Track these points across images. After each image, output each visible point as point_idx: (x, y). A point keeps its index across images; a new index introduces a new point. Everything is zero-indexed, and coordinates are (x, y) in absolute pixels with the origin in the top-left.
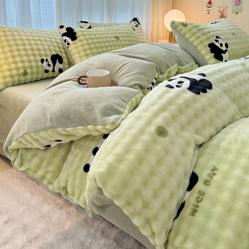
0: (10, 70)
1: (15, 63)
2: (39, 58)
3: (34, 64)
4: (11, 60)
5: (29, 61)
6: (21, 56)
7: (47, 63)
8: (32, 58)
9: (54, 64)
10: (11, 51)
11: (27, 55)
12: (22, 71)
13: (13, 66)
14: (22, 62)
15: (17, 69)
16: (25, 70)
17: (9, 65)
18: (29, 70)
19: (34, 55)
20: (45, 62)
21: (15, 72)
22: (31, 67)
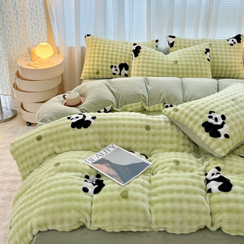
0: (89, 69)
1: (93, 65)
2: (110, 65)
3: (105, 68)
4: (91, 63)
5: (102, 66)
6: (98, 61)
7: (116, 68)
8: (105, 64)
9: (121, 70)
10: (94, 57)
11: (102, 62)
12: (96, 71)
13: (91, 67)
14: (98, 65)
15: (93, 69)
16: (98, 71)
17: (90, 66)
18: (100, 72)
19: (107, 62)
20: (113, 68)
21: (91, 71)
22: (102, 70)
